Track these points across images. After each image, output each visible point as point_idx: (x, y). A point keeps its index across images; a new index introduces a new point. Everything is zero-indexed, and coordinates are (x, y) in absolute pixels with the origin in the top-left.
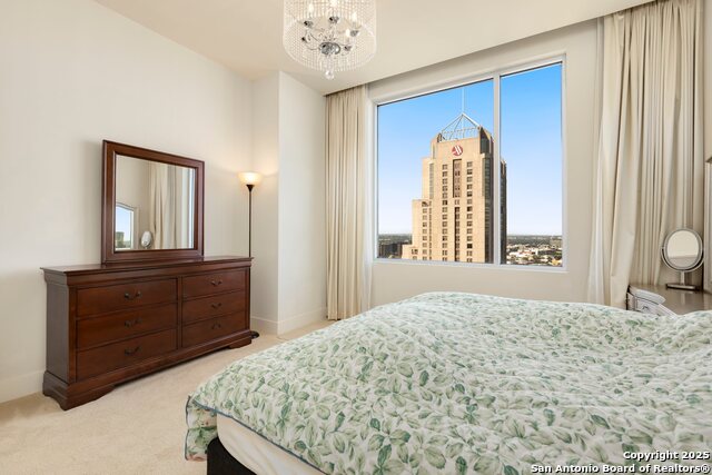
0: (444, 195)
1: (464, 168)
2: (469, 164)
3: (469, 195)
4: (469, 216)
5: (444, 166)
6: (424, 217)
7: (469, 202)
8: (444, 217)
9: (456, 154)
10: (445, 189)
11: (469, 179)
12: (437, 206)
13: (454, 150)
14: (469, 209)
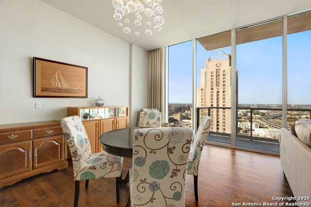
0: (212, 86)
1: (221, 73)
2: (224, 71)
3: (224, 85)
4: (224, 95)
5: (212, 72)
6: (202, 96)
7: (224, 88)
8: (212, 96)
9: (218, 67)
10: (212, 83)
11: (224, 78)
12: (208, 90)
13: (217, 65)
14: (224, 92)
